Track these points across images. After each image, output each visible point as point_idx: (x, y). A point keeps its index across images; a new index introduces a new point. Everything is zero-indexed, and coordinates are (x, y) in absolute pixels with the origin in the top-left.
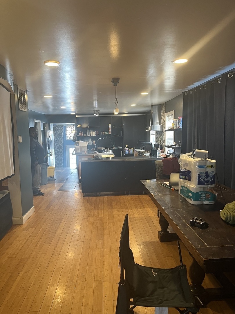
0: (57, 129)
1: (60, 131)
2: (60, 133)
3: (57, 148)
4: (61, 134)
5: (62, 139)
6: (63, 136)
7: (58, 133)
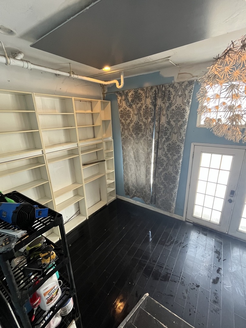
0: (172, 96)
1: (179, 101)
2: (178, 108)
3: (166, 148)
4: (184, 109)
5: (181, 126)
6: (187, 117)
7: (173, 107)
